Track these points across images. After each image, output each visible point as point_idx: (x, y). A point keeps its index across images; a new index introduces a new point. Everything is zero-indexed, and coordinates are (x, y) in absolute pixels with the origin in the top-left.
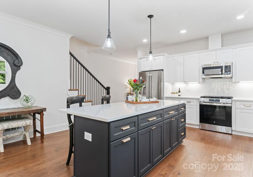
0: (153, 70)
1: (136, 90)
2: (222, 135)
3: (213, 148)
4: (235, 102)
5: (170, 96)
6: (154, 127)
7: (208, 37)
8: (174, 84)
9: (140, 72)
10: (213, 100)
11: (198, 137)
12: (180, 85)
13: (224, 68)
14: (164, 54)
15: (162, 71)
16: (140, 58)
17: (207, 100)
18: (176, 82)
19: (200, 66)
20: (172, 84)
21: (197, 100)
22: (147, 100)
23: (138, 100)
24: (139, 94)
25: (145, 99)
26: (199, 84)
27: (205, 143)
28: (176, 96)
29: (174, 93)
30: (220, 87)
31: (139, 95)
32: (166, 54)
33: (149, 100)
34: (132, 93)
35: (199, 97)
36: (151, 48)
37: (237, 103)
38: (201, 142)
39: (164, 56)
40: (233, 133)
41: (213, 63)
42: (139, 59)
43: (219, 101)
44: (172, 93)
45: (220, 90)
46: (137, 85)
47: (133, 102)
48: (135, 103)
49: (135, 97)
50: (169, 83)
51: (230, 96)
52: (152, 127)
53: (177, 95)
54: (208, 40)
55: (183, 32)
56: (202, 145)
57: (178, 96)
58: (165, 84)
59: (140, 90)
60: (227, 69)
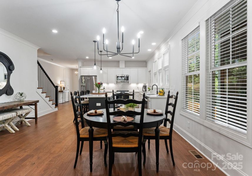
0: (90, 75)
10: (122, 92)
15: (96, 76)
19: (116, 75)
26: (114, 84)
35: (116, 91)
42: (79, 67)
51: (128, 91)
54: (119, 63)
60: (127, 78)
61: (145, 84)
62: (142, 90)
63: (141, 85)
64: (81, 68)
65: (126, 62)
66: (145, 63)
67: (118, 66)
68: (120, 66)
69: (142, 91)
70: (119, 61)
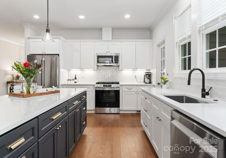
0: (46, 53)
1: (28, 78)
2: (113, 115)
3: (111, 131)
4: (121, 86)
5: (66, 83)
6: (59, 125)
7: (102, 28)
8: (70, 70)
9: (28, 55)
10: (106, 86)
11: (96, 122)
12: (76, 72)
13: (114, 57)
14: (61, 38)
15: (58, 56)
16: (29, 38)
17: (102, 86)
18: (73, 68)
19: (95, 54)
20: (68, 70)
21: (93, 86)
22: (44, 90)
23: (31, 92)
24: (32, 83)
25: (41, 90)
26: (94, 71)
27: (103, 127)
28: (72, 83)
29: (71, 80)
30: (110, 74)
31: (33, 85)
32: (62, 38)
33: (47, 90)
34: (15, 81)
35: (95, 83)
36: (48, 25)
37: (124, 87)
38: (100, 126)
39: (59, 39)
40: (121, 112)
41: (106, 52)
42: (27, 39)
43: (111, 86)
44: (69, 80)
45: (110, 76)
46: (30, 70)
47: (23, 95)
48: (26, 95)
49: (26, 87)
50: (65, 69)
51: (117, 81)
52: (57, 127)
53: (74, 81)
54: (102, 31)
55: (82, 17)
56: (101, 129)
57: (74, 83)
58: (61, 70)
59: (34, 77)
60: (116, 59)
61: (149, 70)
62: (143, 81)
63: (141, 73)
64: (31, 40)
65: (114, 29)
66: (149, 33)
67: (101, 38)
68: (104, 38)
69: (143, 84)
70: (101, 29)
